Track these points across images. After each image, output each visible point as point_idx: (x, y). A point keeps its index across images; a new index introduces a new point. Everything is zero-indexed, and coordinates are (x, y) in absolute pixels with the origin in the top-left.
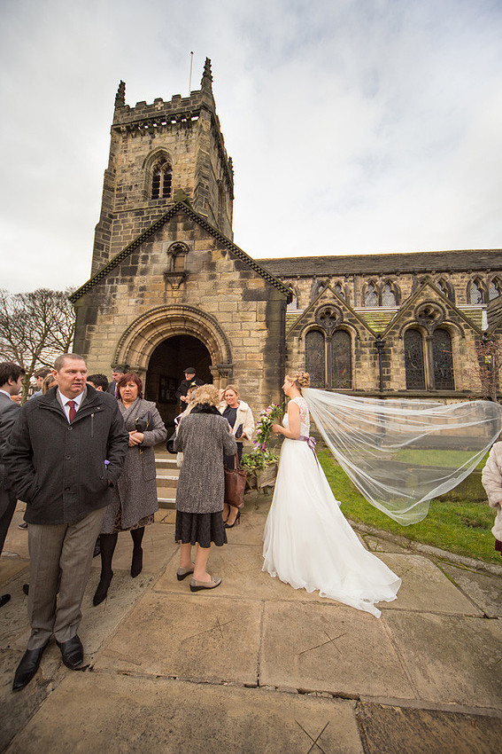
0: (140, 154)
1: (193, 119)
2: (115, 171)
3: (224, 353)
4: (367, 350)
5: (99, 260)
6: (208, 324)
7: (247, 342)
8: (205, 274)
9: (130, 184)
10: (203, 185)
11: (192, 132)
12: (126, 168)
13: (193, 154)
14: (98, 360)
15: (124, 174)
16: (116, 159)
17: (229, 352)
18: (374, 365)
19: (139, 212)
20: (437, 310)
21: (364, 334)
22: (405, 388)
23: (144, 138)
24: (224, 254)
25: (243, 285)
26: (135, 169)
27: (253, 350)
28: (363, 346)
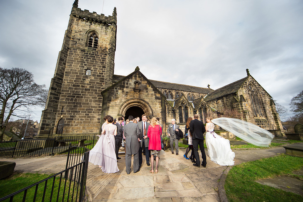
0: (85, 28)
1: (109, 24)
2: (72, 31)
3: (151, 112)
4: (170, 112)
5: (61, 65)
6: (146, 104)
7: (157, 110)
8: (145, 91)
9: (79, 38)
10: (113, 49)
11: (108, 28)
12: (78, 31)
13: (108, 36)
14: (112, 113)
15: (76, 33)
16: (72, 26)
17: (153, 113)
18: (172, 116)
19: (83, 51)
20: (185, 102)
21: (169, 107)
22: (179, 122)
23: (87, 23)
24: (150, 86)
25: (155, 95)
26: (82, 33)
27: (159, 112)
28: (169, 111)
